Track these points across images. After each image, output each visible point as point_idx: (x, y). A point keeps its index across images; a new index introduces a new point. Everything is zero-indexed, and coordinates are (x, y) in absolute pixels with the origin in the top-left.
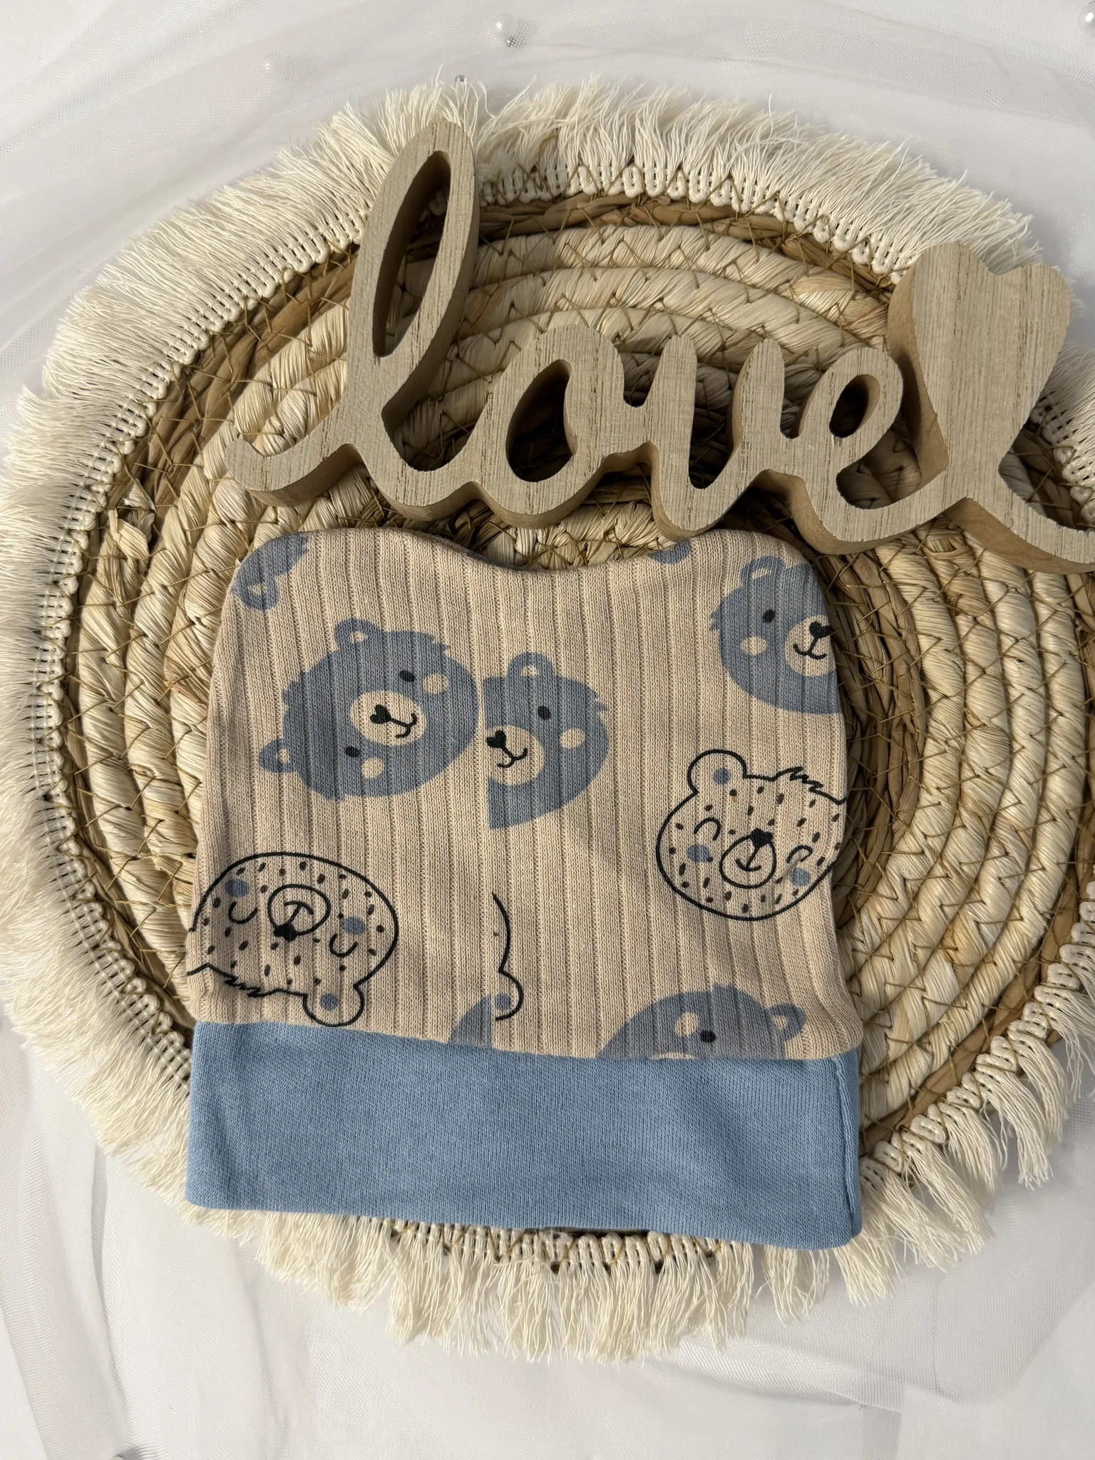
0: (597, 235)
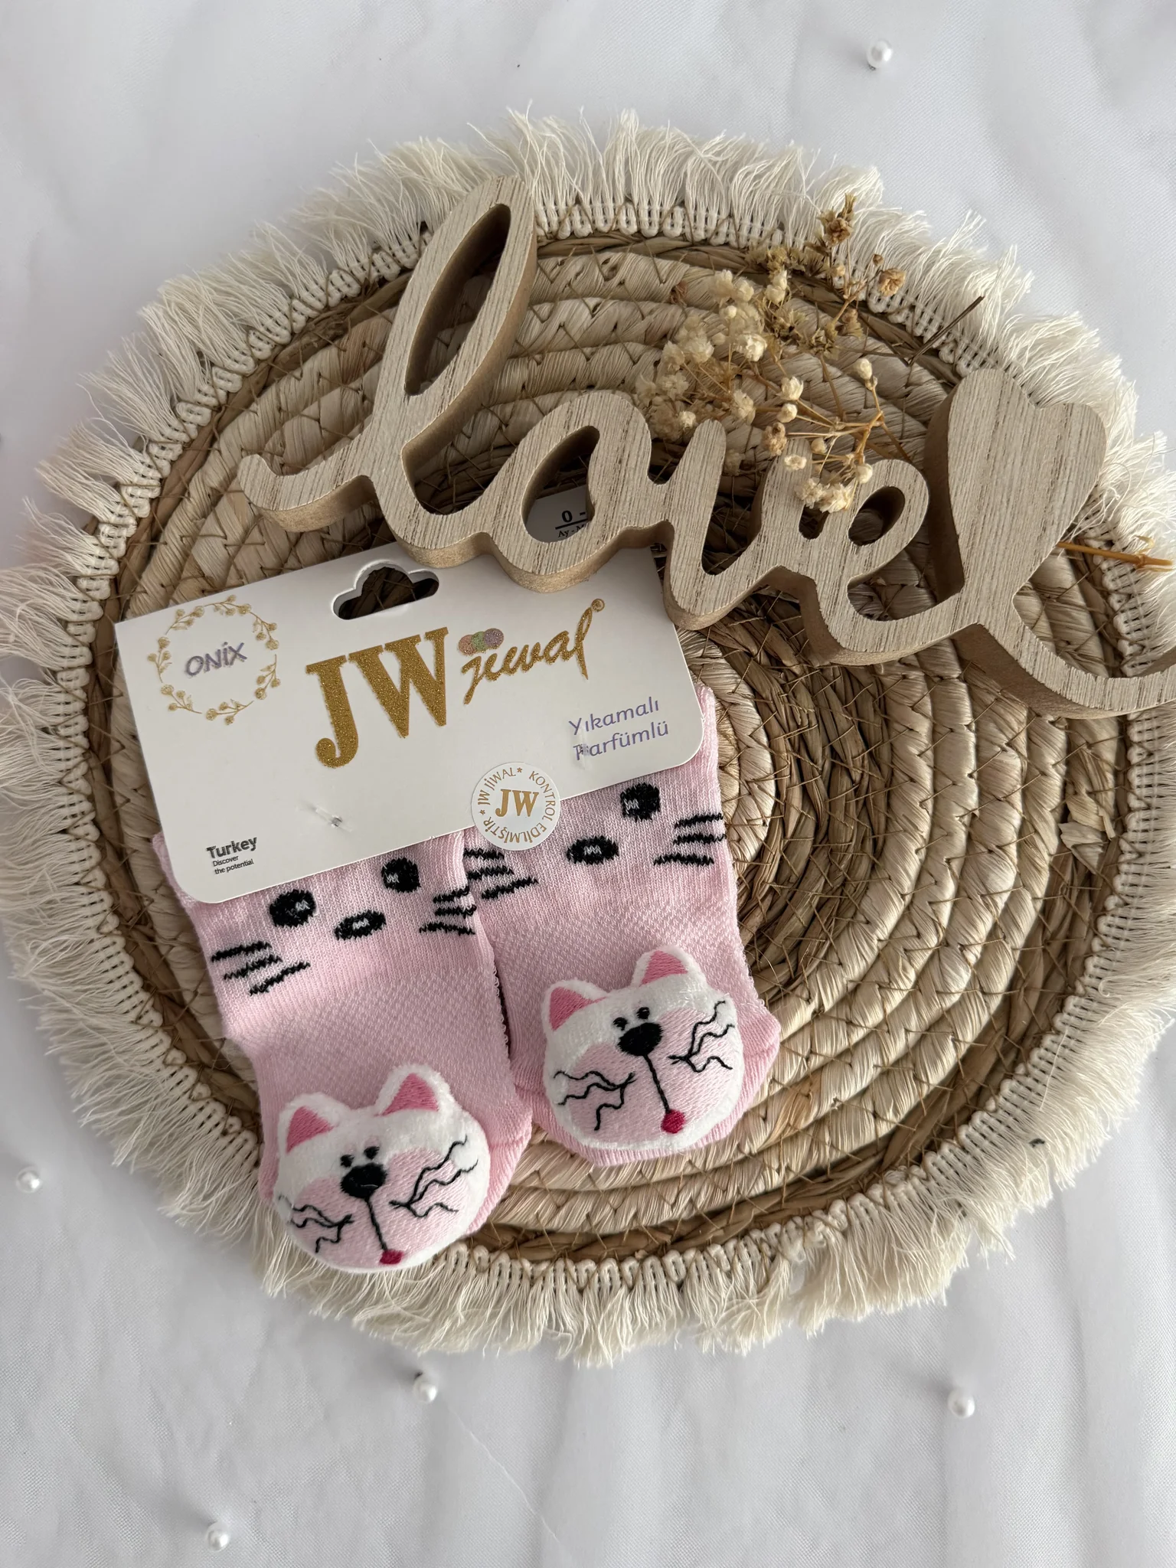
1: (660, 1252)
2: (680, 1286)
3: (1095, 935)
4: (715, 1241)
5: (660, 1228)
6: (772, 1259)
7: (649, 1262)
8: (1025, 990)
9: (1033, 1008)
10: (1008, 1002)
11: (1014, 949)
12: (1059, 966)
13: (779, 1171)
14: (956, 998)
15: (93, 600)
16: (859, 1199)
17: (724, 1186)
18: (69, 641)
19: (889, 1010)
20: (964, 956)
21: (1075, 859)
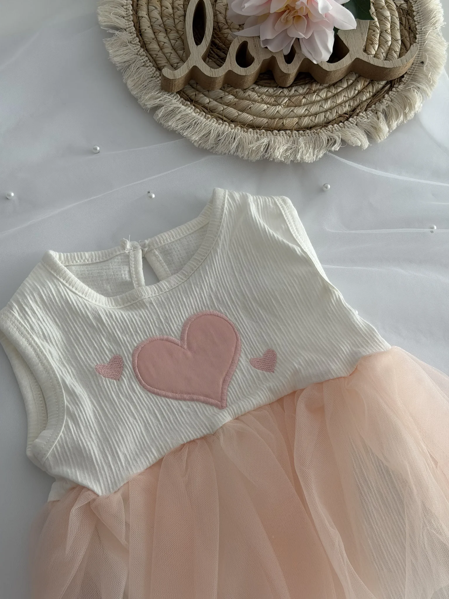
0: (352, 105)
1: (347, 119)
2: (356, 125)
3: (415, 21)
4: (360, 112)
5: (345, 114)
6: (376, 113)
7: (345, 122)
8: (405, 38)
9: (409, 40)
10: (402, 41)
11: (398, 30)
12: (411, 31)
13: (367, 92)
14: (390, 43)
15: (129, 10)
16: (390, 93)
17: (355, 99)
18: (127, 21)
19: (376, 49)
20: (387, 33)
21: (401, 9)
